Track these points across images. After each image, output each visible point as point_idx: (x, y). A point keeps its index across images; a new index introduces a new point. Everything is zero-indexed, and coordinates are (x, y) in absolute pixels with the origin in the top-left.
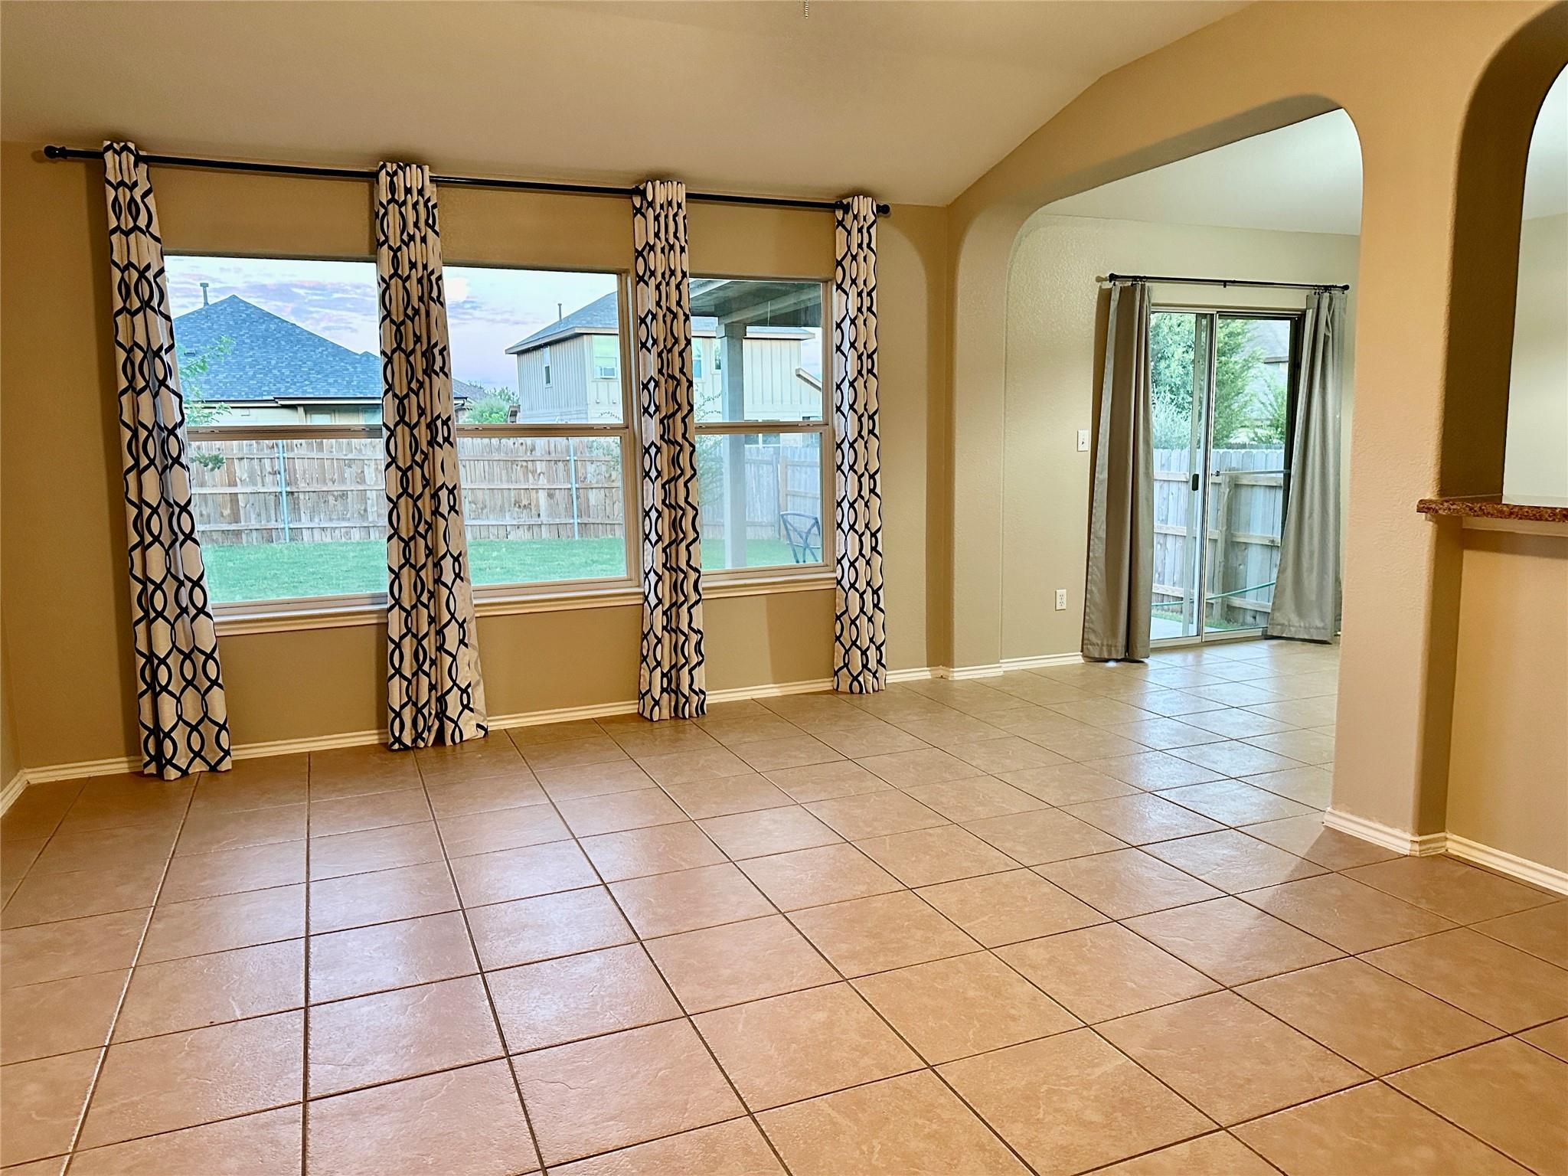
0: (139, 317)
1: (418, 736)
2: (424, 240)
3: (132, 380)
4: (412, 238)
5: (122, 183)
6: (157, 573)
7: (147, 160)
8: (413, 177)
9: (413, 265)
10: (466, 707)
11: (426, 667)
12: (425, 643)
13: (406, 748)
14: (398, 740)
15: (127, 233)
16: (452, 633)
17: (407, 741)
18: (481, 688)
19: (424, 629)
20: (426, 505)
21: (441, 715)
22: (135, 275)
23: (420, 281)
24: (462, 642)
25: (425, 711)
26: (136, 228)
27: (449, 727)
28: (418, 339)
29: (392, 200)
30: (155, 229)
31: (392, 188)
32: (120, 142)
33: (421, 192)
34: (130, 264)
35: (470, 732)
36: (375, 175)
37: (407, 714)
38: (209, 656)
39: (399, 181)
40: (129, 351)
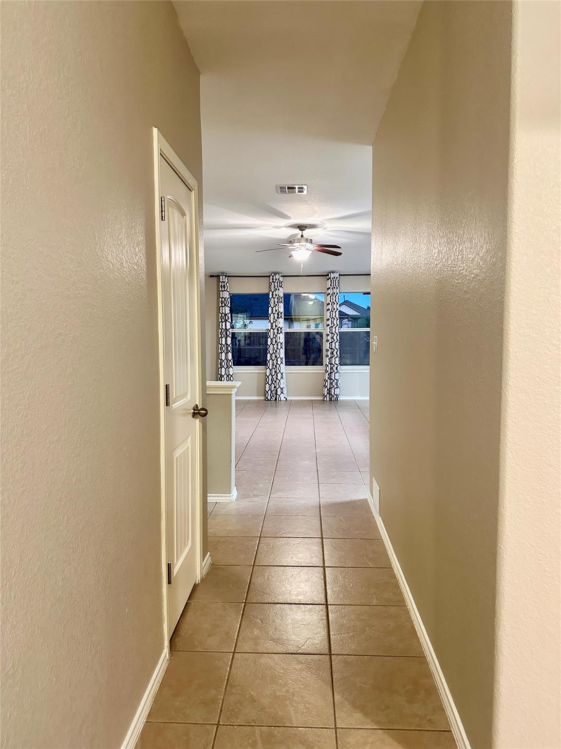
0: (224, 308)
1: (271, 398)
2: (279, 290)
3: (222, 320)
4: (276, 289)
5: (223, 282)
6: (223, 358)
7: (228, 276)
8: (277, 277)
9: (276, 295)
10: (282, 393)
11: (274, 382)
12: (274, 377)
13: (268, 400)
14: (267, 398)
15: (223, 291)
16: (279, 375)
17: (269, 398)
18: (286, 389)
19: (274, 374)
20: (275, 346)
21: (276, 394)
22: (224, 299)
23: (277, 298)
24: (282, 378)
25: (273, 392)
26: (225, 290)
27: (278, 396)
28: (276, 311)
29: (273, 282)
30: (228, 290)
31: (273, 279)
32: (223, 274)
33: (279, 280)
34: (223, 297)
35: (283, 399)
36: (269, 276)
37: (269, 392)
38: (232, 376)
39: (274, 277)
40: (222, 314)
